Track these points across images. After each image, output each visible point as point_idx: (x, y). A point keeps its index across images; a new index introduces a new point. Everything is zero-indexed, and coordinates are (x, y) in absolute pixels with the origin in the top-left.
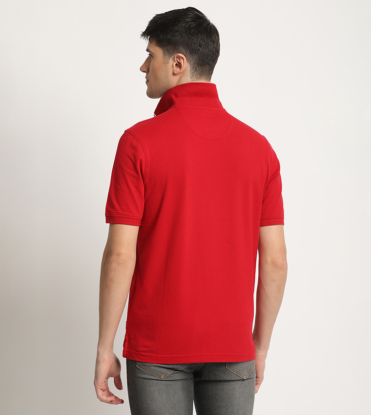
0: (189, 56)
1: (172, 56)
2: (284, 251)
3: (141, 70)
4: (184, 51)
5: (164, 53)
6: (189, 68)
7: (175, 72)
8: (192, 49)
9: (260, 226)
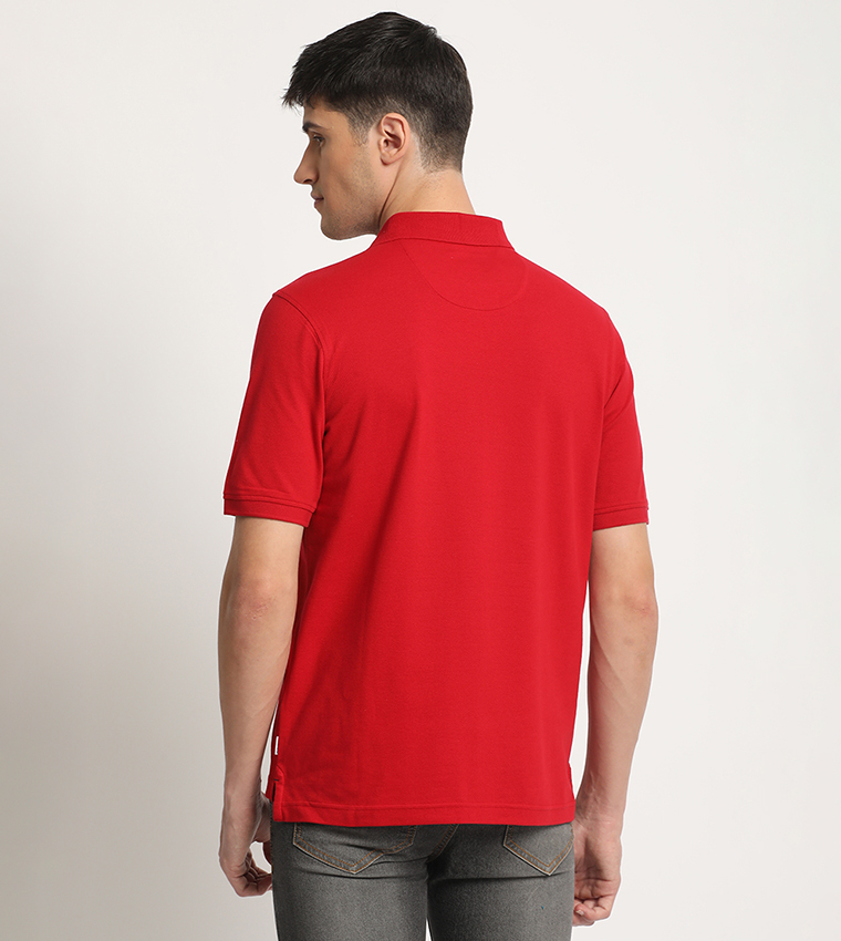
0: (412, 115)
1: (372, 123)
2: (647, 572)
3: (299, 178)
4: (398, 105)
5: (352, 121)
6: (417, 144)
7: (386, 159)
8: (417, 98)
9: (594, 530)
